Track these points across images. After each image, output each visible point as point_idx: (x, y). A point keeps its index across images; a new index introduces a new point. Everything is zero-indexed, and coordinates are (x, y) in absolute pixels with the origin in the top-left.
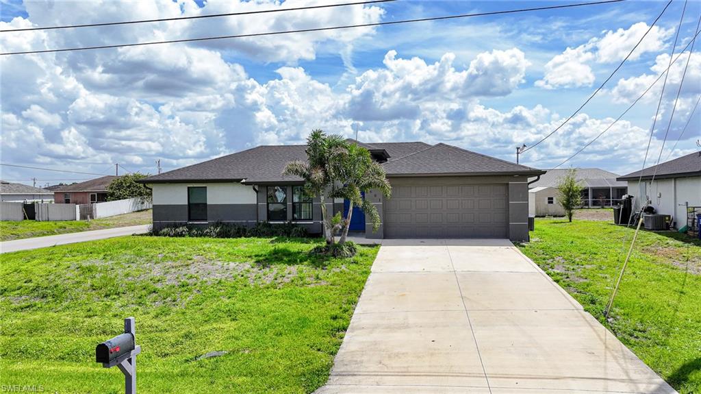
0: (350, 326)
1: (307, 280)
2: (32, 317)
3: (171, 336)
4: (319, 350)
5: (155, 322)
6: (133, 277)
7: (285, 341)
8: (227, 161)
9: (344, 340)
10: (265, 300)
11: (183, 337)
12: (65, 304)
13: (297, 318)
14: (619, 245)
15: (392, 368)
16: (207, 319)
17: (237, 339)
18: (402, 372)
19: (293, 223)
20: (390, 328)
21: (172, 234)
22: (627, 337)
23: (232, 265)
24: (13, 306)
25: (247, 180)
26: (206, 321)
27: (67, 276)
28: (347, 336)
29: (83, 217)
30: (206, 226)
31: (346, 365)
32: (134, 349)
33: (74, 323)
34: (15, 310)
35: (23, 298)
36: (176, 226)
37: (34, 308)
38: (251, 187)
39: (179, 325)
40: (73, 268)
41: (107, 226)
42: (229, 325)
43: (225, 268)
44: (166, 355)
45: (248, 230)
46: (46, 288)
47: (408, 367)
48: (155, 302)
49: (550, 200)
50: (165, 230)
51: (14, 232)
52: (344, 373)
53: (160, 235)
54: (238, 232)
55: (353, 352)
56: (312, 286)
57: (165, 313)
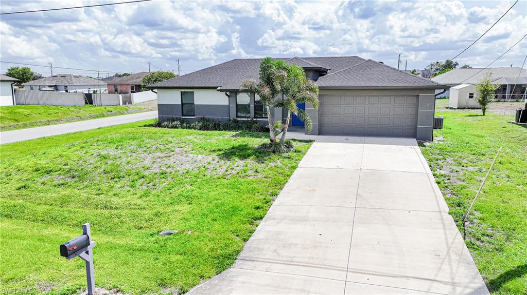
0: (266, 216)
1: (249, 173)
2: (64, 193)
3: (147, 213)
4: (237, 236)
5: (139, 202)
6: (132, 164)
7: (217, 226)
8: (210, 71)
9: (258, 228)
10: (215, 189)
11: (154, 215)
12: (85, 184)
13: (232, 206)
14: (510, 145)
15: (282, 257)
16: (172, 202)
17: (187, 220)
18: (288, 261)
19: (254, 120)
20: (294, 220)
21: (170, 126)
22: (473, 240)
23: (200, 157)
24: (54, 183)
25: (222, 88)
26: (171, 203)
27: (91, 162)
28: (262, 224)
29: (124, 103)
30: (193, 121)
31: (251, 251)
32: (89, 245)
33: (88, 199)
34: (55, 186)
35: (61, 177)
36: (173, 120)
37: (66, 186)
38: (224, 93)
39: (153, 205)
40: (95, 155)
41: (140, 111)
42: (185, 208)
43: (194, 160)
44: (141, 228)
45: (222, 124)
46: (76, 171)
47: (294, 257)
48: (142, 185)
49: (471, 96)
50: (165, 123)
51: (78, 115)
52: (247, 259)
53: (162, 127)
54: (215, 126)
55: (259, 239)
56: (251, 178)
57: (146, 195)
